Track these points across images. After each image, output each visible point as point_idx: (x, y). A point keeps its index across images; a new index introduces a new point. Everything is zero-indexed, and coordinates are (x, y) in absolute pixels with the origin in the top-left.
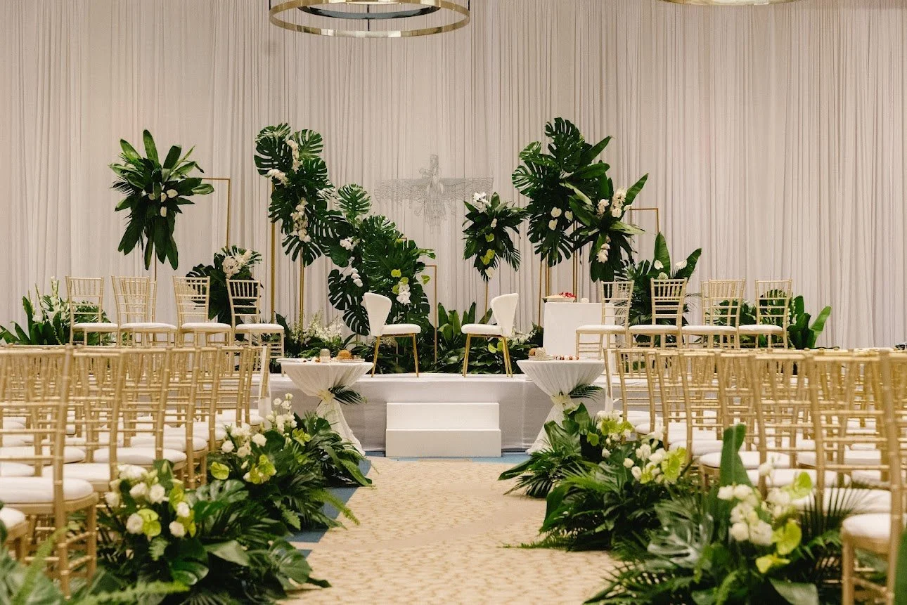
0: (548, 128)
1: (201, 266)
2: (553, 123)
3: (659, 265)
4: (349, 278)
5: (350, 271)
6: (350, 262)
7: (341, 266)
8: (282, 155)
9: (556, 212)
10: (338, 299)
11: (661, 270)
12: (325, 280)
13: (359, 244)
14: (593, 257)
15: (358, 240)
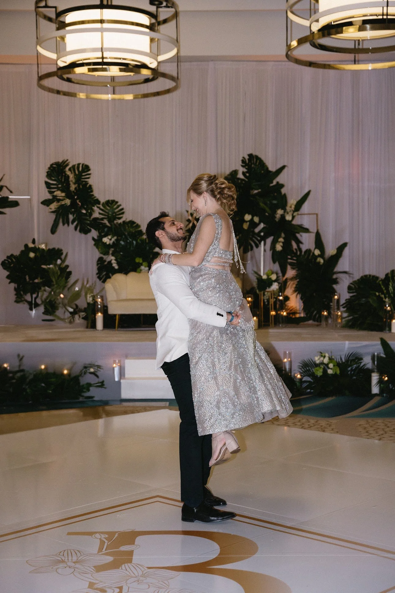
0: (243, 161)
1: (12, 255)
2: (247, 157)
3: (317, 252)
4: (110, 263)
5: (111, 258)
6: (111, 252)
7: (104, 255)
8: (63, 180)
9: (248, 217)
10: (103, 277)
11: (319, 256)
12: (95, 264)
13: (116, 240)
14: (273, 247)
15: (115, 238)
